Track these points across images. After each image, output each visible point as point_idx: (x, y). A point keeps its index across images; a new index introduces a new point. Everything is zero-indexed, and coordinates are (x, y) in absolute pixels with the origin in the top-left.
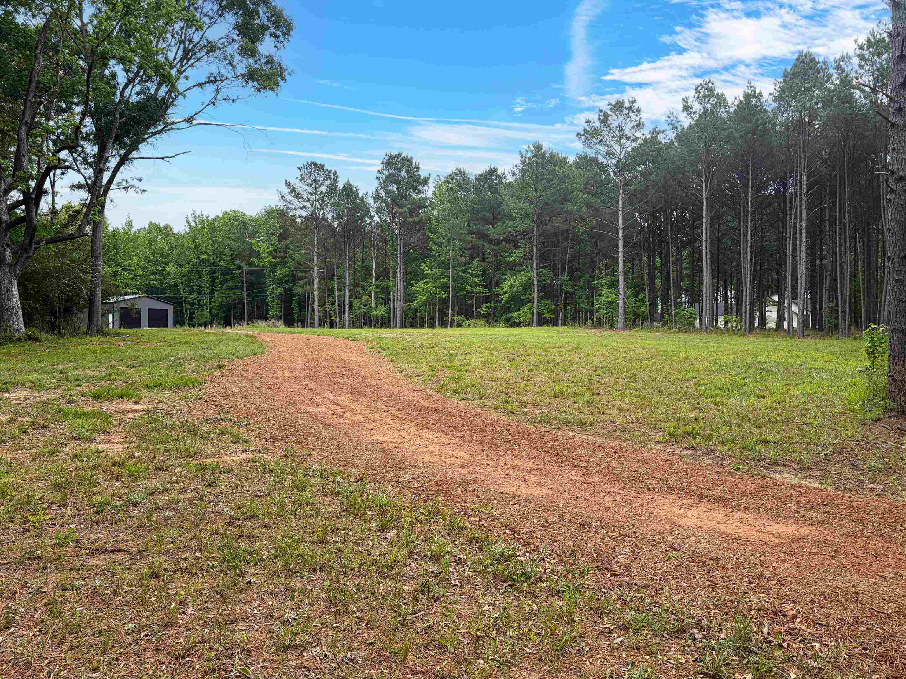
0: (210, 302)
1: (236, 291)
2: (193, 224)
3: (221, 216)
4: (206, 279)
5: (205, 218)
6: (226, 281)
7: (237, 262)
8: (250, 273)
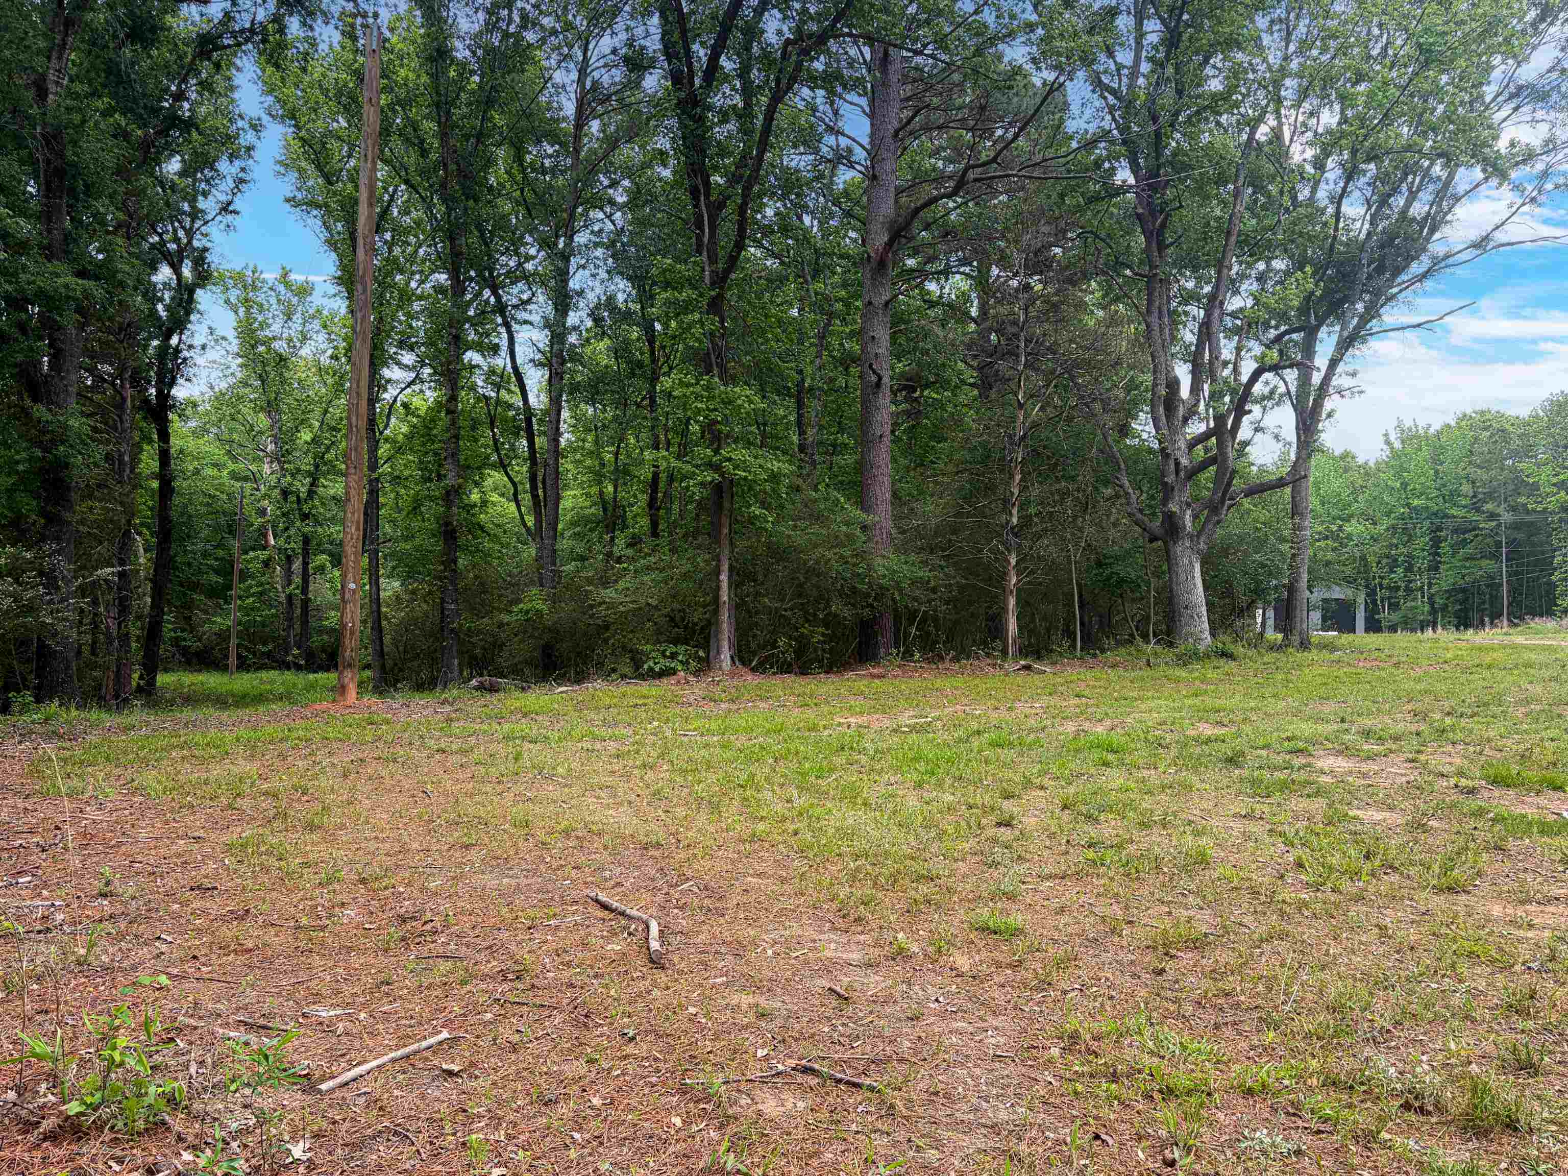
0: (1430, 585)
1: (1485, 563)
2: (1397, 445)
3: (1453, 424)
4: (1422, 541)
5: (1421, 431)
6: (1464, 543)
7: (1489, 507)
8: (1516, 526)
